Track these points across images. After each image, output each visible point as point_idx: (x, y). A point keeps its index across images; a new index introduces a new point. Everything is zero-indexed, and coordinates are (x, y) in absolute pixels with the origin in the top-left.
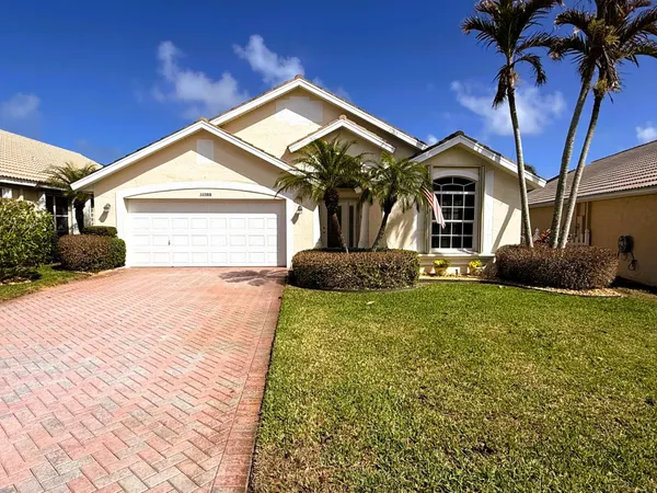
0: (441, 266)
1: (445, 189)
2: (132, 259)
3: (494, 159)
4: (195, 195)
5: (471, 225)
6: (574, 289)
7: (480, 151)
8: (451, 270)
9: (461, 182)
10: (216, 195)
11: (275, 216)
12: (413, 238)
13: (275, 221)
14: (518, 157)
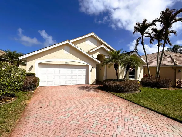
3: (140, 58)
4: (63, 63)
10: (70, 63)
11: (85, 70)
13: (85, 71)
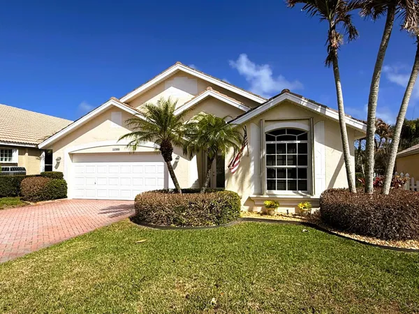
0: (270, 206)
1: (279, 139)
2: (71, 194)
3: (319, 110)
4: (109, 150)
5: (305, 169)
6: (381, 238)
7: (304, 104)
8: (281, 210)
9: (294, 133)
10: (122, 150)
11: (162, 164)
12: (250, 181)
13: (163, 167)
14: (339, 107)
